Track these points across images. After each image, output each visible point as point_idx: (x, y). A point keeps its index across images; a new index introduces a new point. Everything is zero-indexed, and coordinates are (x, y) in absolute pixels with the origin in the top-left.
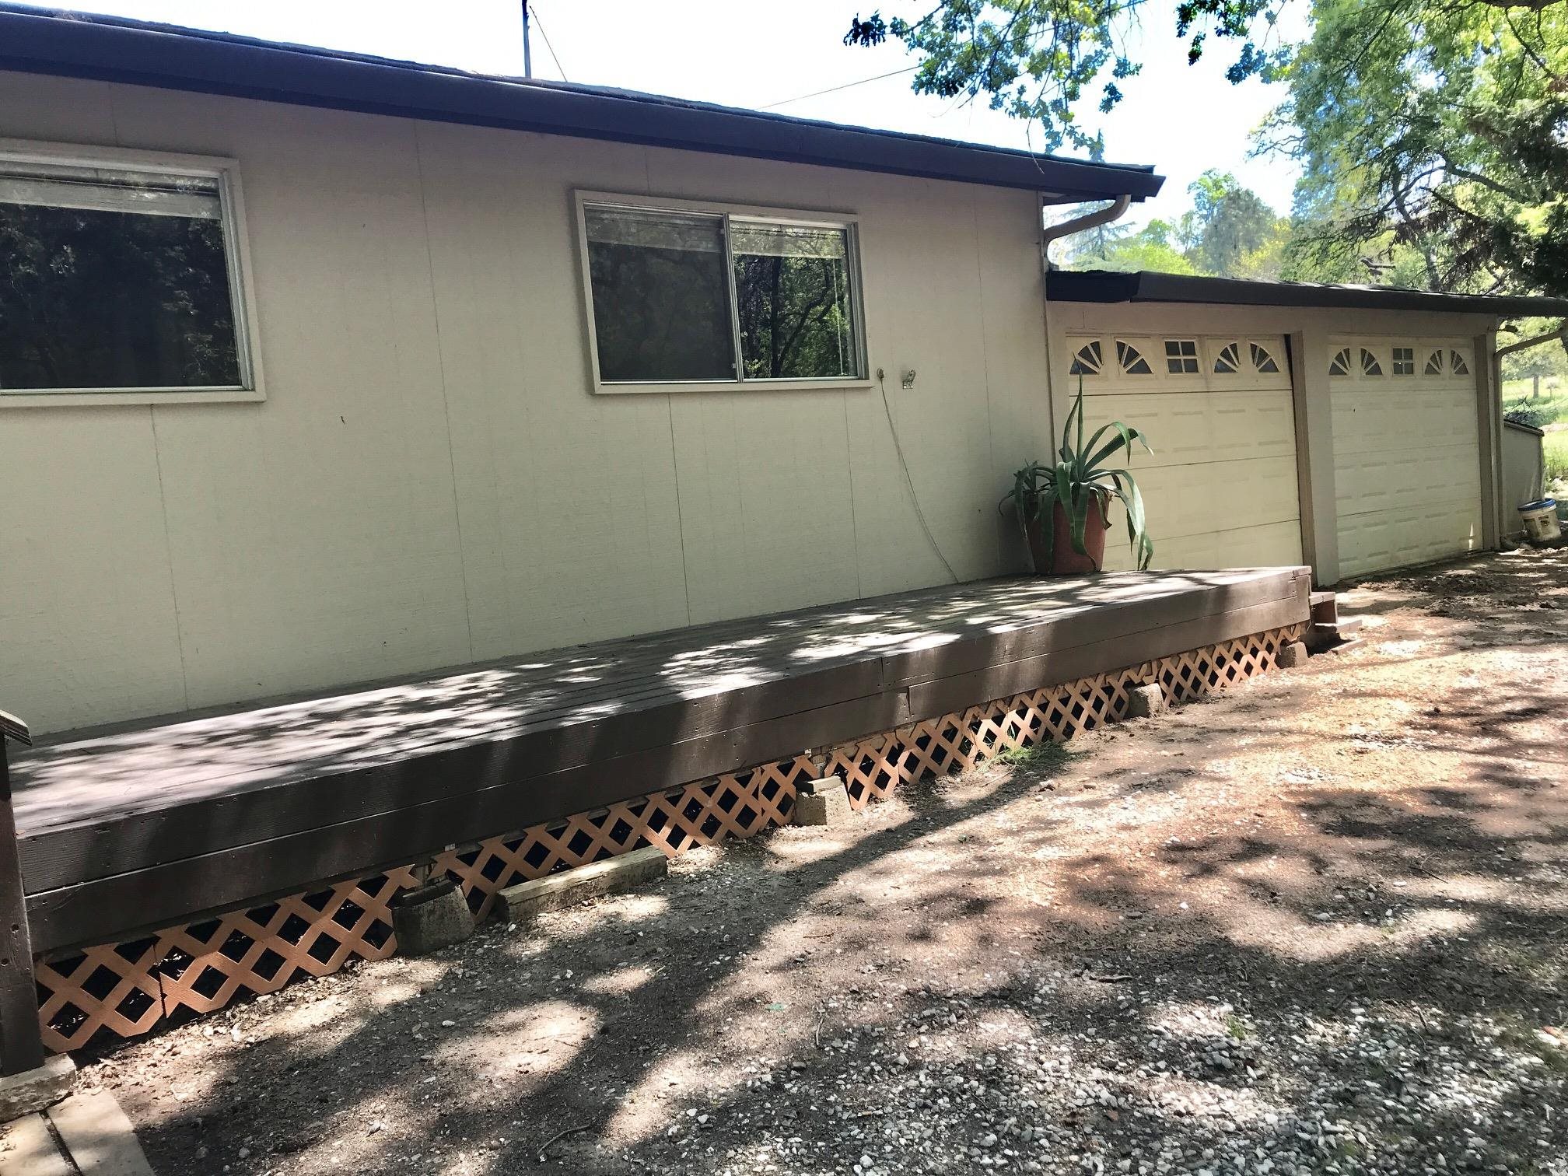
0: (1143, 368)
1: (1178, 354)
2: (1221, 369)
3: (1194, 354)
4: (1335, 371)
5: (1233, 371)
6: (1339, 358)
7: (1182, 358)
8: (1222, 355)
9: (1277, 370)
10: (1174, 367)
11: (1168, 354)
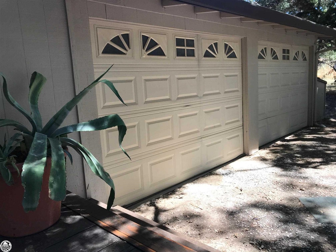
0: (160, 52)
1: (184, 46)
2: (207, 55)
3: (193, 46)
4: (260, 57)
5: (214, 57)
6: (262, 51)
7: (186, 48)
8: (209, 48)
9: (236, 57)
10: (180, 53)
11: (177, 45)
